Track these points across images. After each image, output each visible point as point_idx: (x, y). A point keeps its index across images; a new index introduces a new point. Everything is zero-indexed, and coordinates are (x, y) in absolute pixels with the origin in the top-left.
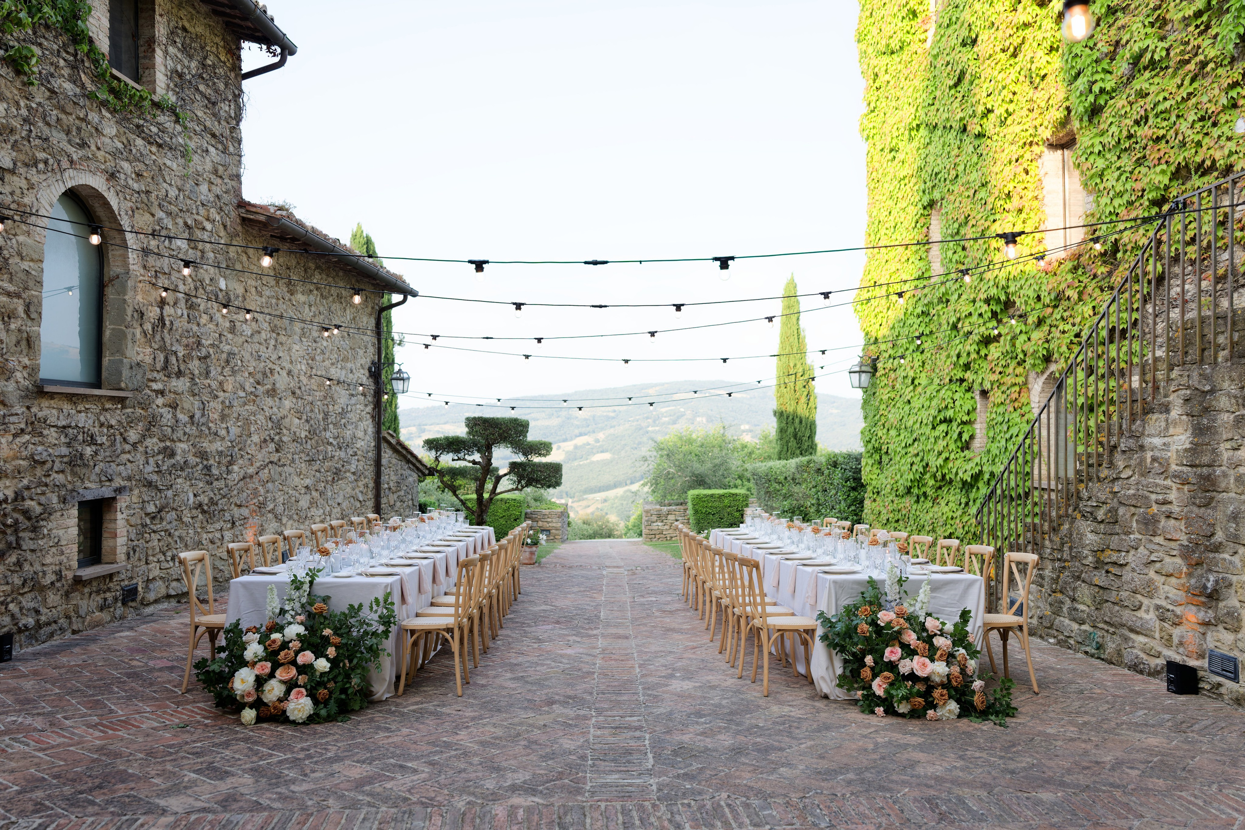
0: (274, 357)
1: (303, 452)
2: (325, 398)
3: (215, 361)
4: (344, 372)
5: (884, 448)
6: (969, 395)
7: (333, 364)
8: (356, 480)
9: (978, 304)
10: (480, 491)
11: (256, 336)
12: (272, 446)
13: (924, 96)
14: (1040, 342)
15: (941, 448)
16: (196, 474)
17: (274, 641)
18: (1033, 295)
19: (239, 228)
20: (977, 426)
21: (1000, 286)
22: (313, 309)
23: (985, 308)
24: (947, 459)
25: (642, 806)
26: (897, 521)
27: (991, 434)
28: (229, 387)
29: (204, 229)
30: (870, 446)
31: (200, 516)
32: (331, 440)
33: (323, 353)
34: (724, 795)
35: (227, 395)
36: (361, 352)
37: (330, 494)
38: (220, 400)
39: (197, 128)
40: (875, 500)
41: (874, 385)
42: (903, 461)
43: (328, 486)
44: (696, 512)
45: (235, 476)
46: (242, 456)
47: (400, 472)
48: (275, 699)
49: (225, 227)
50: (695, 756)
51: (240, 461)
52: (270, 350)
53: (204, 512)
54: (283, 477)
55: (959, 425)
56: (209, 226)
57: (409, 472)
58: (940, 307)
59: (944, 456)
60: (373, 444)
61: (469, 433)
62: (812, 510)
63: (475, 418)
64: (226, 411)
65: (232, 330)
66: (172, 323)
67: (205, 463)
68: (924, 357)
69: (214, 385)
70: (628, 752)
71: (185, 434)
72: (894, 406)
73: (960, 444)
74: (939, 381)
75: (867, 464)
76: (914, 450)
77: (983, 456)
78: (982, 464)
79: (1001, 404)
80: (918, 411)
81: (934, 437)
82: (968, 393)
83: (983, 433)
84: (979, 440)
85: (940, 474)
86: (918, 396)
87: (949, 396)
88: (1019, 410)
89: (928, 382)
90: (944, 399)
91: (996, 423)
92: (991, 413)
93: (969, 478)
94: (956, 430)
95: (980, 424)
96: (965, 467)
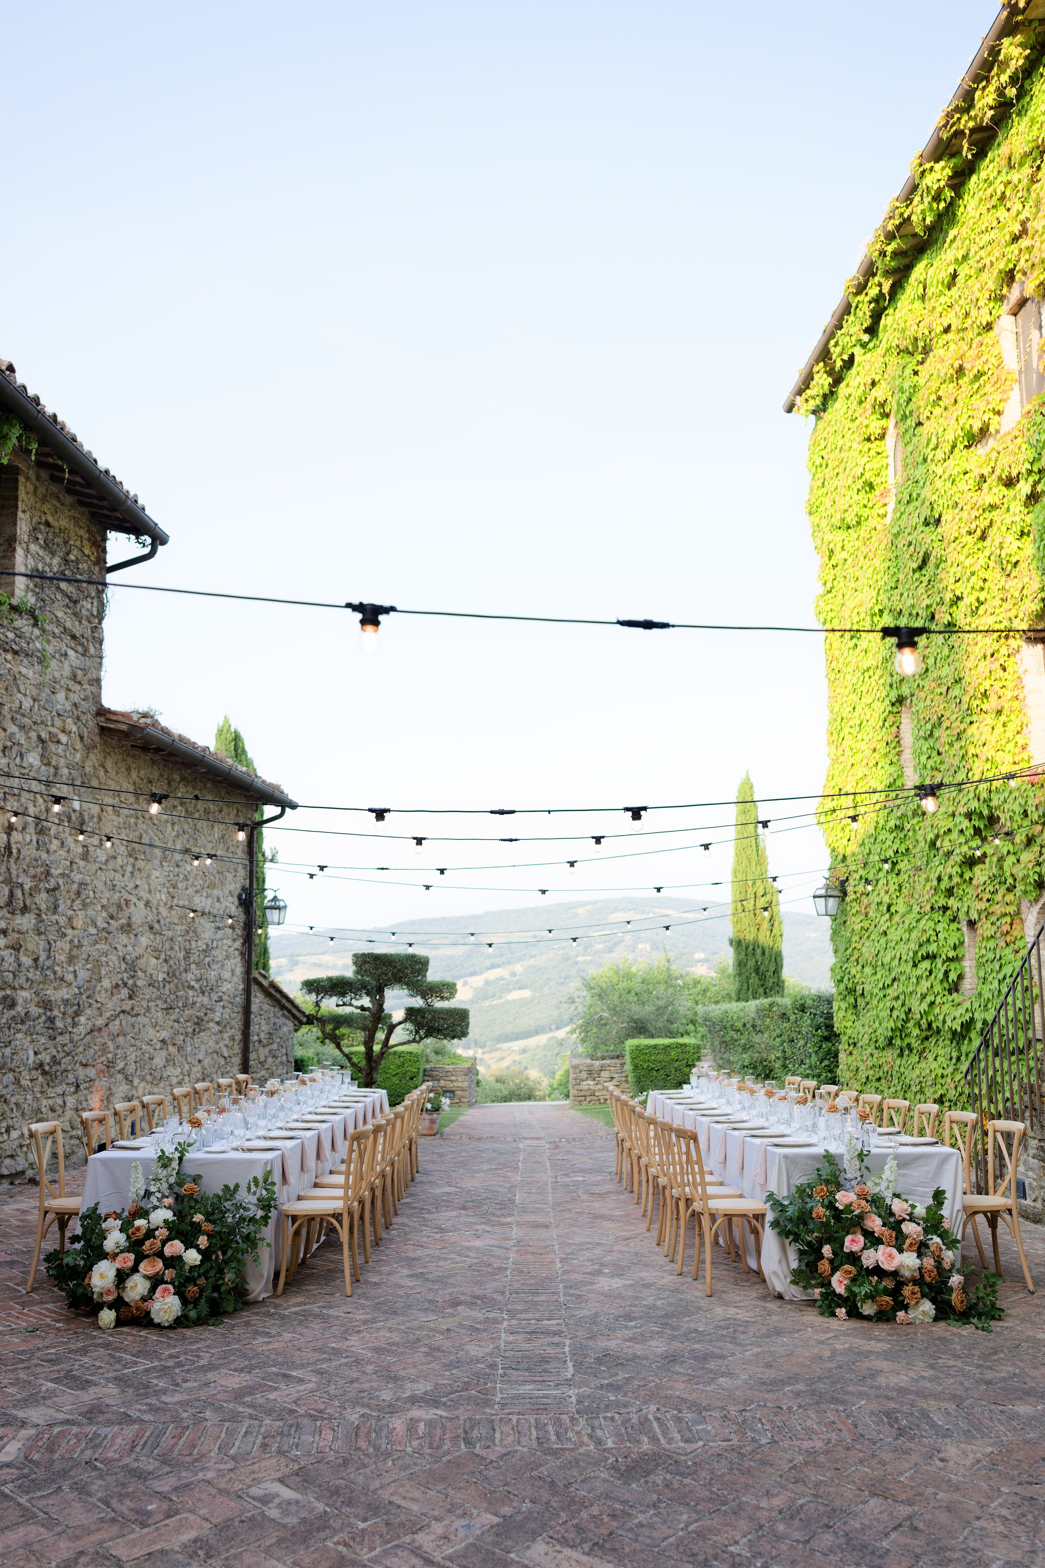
0: (131, 886)
1: (160, 998)
2: (187, 932)
3: (64, 893)
4: (209, 901)
5: (859, 989)
6: (954, 926)
7: (197, 892)
8: (221, 1032)
9: (958, 819)
10: (369, 1043)
11: (111, 862)
12: (125, 992)
13: (886, 578)
14: (1030, 865)
15: (925, 990)
16: (38, 1028)
17: (138, 1229)
18: (1018, 810)
19: (97, 739)
20: (966, 963)
21: (982, 798)
22: (176, 828)
23: (965, 823)
24: (932, 1003)
25: (559, 1420)
26: (879, 1079)
27: (982, 974)
28: (79, 923)
29: (58, 742)
30: (842, 986)
31: (41, 1078)
32: (193, 983)
33: (186, 879)
34: (653, 1408)
35: (76, 932)
36: (230, 876)
37: (189, 1049)
38: (68, 938)
39: (56, 631)
40: (851, 1054)
41: (844, 912)
42: (881, 1005)
43: (188, 1039)
44: (636, 1067)
45: (81, 1030)
46: (90, 1005)
47: (272, 1020)
48: (138, 1298)
49: (82, 738)
50: (622, 1364)
51: (88, 1011)
52: (126, 878)
53: (45, 1073)
54: (136, 1030)
55: (944, 962)
56: (64, 738)
57: (284, 1020)
58: (915, 821)
59: (928, 999)
60: (241, 987)
61: (357, 972)
62: (777, 1065)
63: (363, 955)
64: (75, 952)
65: (85, 856)
66: (19, 851)
67: (49, 1014)
69: (63, 921)
70: (545, 1360)
71: (28, 980)
72: (868, 937)
73: (946, 985)
74: (918, 909)
75: (839, 1008)
76: (894, 991)
77: (974, 1000)
78: (973, 1010)
79: (991, 938)
80: (896, 945)
81: (916, 976)
82: (952, 924)
83: (973, 972)
84: (969, 980)
85: (926, 1022)
86: (896, 927)
87: (930, 927)
88: (1012, 945)
89: (906, 910)
90: (924, 931)
91: (986, 960)
92: (980, 948)
93: (958, 1026)
94: (940, 968)
95: (969, 961)
96: (954, 1013)
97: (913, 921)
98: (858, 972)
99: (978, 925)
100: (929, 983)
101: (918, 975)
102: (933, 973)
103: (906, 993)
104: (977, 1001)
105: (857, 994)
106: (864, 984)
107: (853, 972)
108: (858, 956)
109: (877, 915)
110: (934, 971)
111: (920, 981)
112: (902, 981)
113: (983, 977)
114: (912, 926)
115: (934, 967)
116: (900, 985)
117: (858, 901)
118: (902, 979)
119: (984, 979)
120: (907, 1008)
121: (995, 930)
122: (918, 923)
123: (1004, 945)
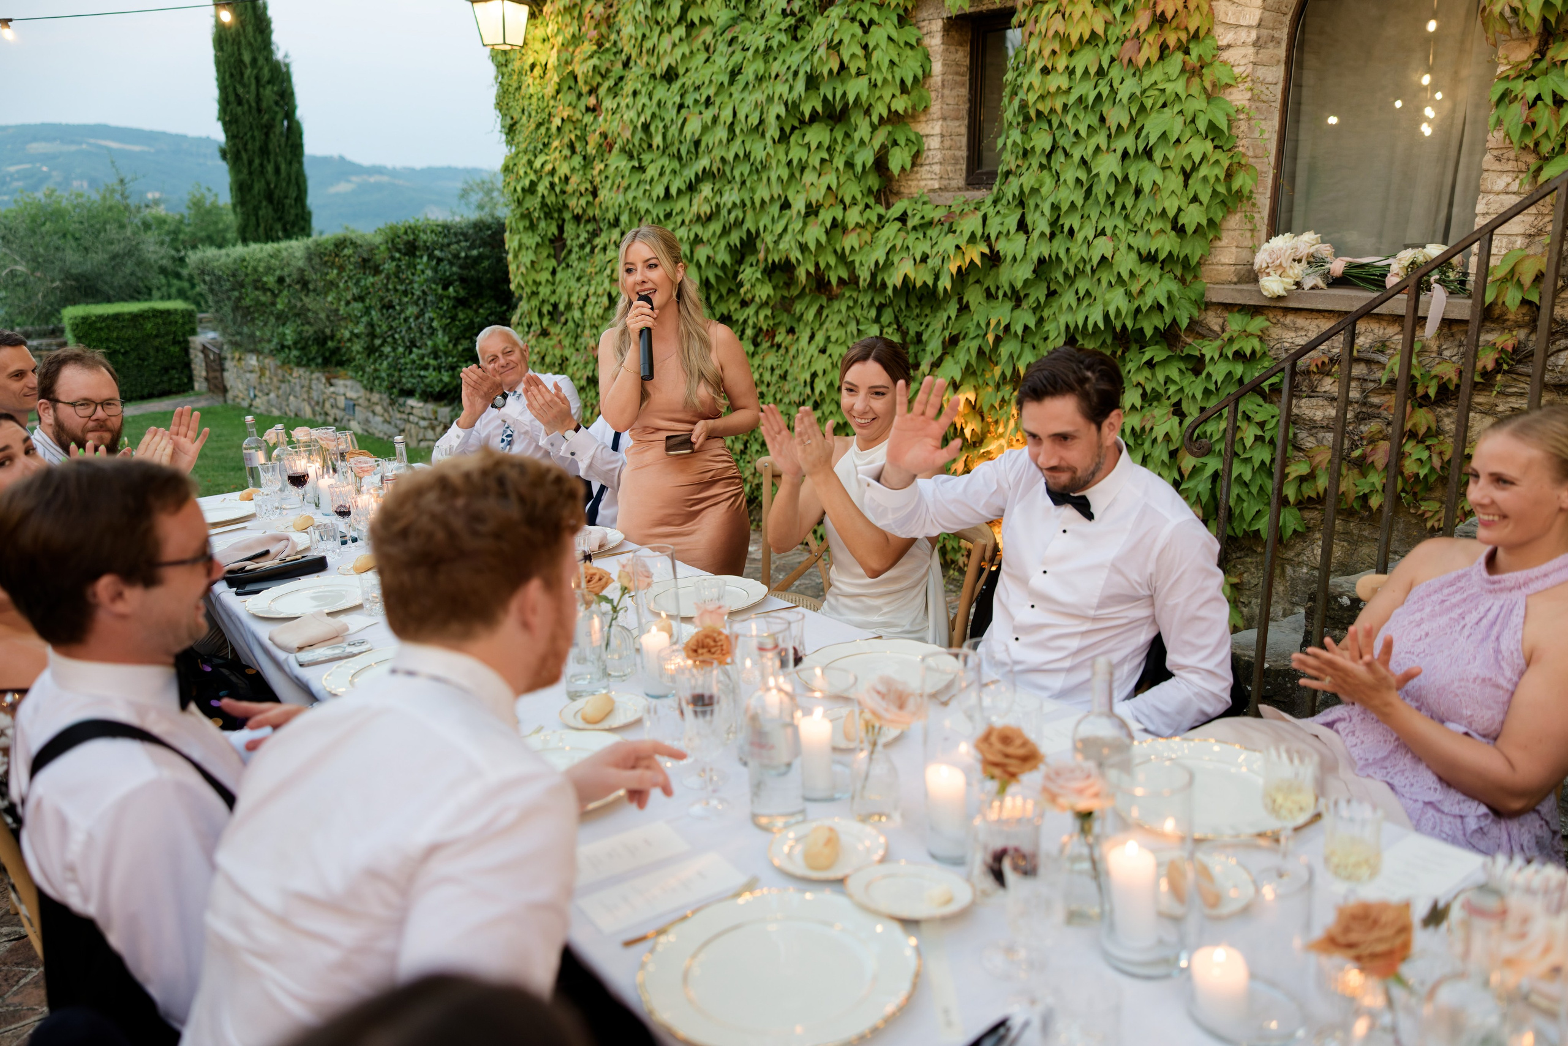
15: (817, 195)
20: (931, 127)
24: (835, 223)
30: (533, 203)
55: (879, 123)
59: (826, 216)
72: (614, 91)
73: (873, 182)
75: (520, 246)
76: (701, 202)
77: (991, 212)
78: (993, 237)
79: (1088, 42)
80: (716, 94)
81: (790, 163)
82: (907, 28)
83: (950, 149)
84: (937, 168)
85: (812, 270)
86: (705, 56)
87: (853, 36)
88: (1179, 56)
89: (735, 13)
90: (834, 47)
91: (1065, 106)
92: (1048, 73)
93: (937, 278)
94: (867, 140)
95: (940, 122)
96: (921, 247)
97: (775, 33)
98: (573, 170)
99: (1034, 13)
100: (830, 179)
101: (795, 162)
102: (837, 154)
103: (748, 204)
104: (1005, 216)
105: (567, 216)
106: (595, 194)
107: (564, 169)
108: (573, 137)
109: (648, 34)
110: (838, 148)
111: (798, 175)
112: (738, 178)
113: (1048, 149)
114: (774, 44)
115: (839, 140)
116: (728, 188)
117: (576, 14)
118: (737, 173)
119: (1049, 156)
120: (741, 239)
121: (1110, 18)
122: (794, 33)
123: (1155, 54)
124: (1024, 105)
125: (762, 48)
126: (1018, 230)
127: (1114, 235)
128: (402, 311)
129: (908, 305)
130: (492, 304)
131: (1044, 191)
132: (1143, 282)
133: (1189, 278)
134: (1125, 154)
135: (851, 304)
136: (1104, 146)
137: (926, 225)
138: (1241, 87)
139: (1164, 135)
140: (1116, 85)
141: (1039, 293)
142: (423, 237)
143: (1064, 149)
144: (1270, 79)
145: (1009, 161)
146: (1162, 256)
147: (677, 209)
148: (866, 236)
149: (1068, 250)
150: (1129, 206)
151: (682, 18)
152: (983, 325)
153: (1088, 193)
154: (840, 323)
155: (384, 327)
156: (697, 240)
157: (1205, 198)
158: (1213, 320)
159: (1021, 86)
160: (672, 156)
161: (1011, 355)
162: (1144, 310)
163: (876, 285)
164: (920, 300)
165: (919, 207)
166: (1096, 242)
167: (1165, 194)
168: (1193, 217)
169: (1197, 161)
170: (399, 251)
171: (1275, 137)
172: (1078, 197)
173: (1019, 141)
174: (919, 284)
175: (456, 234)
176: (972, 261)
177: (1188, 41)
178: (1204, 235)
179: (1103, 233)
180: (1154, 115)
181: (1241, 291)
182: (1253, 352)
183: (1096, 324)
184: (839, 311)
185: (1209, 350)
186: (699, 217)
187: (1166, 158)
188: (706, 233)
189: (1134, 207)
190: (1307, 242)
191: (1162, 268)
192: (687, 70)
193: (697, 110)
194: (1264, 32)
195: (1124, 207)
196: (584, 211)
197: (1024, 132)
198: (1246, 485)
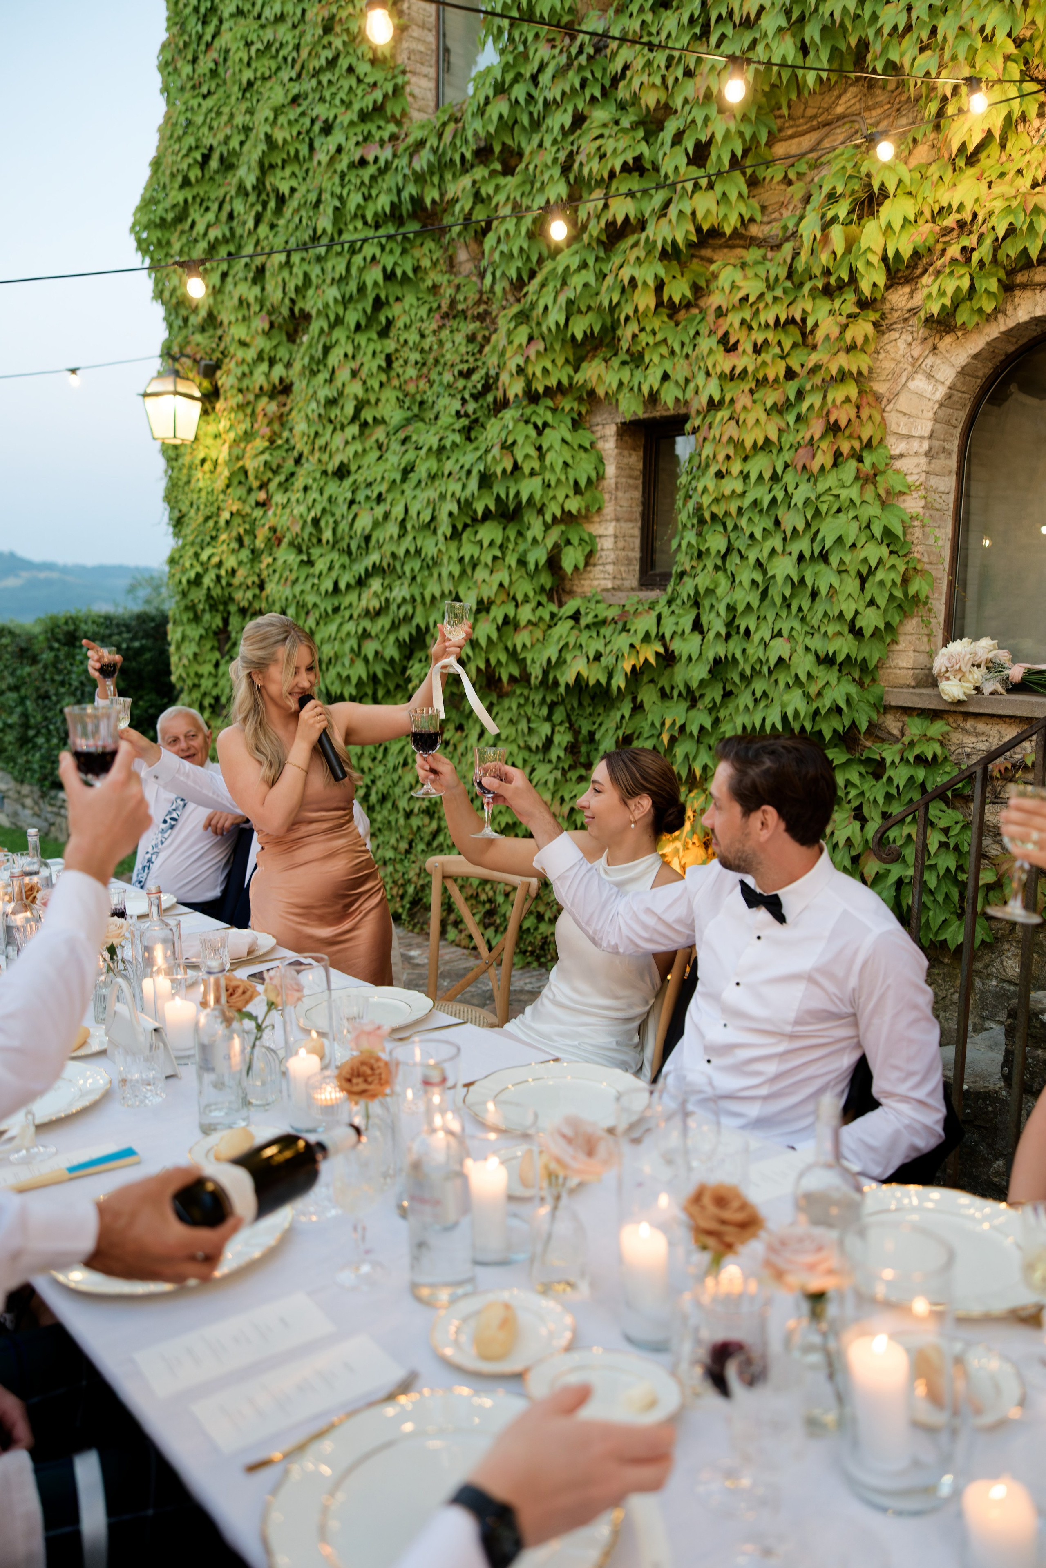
6: (583, 437)
15: (489, 591)
20: (603, 529)
24: (506, 620)
30: (198, 595)
55: (553, 523)
59: (497, 613)
68: (390, 345)
72: (285, 486)
73: (546, 580)
74: (457, 405)
75: (184, 637)
76: (369, 599)
77: (666, 612)
78: (668, 637)
79: (762, 448)
80: (389, 491)
81: (461, 560)
82: (580, 431)
83: (623, 549)
84: (610, 568)
85: (482, 666)
86: (376, 454)
87: (527, 437)
88: (853, 464)
89: (409, 414)
90: (508, 447)
91: (740, 509)
92: (723, 477)
93: (610, 676)
94: (540, 538)
95: (613, 524)
96: (594, 645)
97: (449, 433)
98: (240, 563)
99: (708, 420)
100: (502, 576)
101: (467, 559)
102: (509, 552)
103: (418, 599)
104: (680, 616)
105: (233, 608)
106: (262, 586)
107: (231, 562)
108: (241, 531)
109: (320, 431)
110: (511, 546)
111: (469, 571)
112: (408, 573)
113: (723, 551)
114: (448, 443)
115: (512, 538)
116: (398, 583)
117: (249, 411)
118: (407, 569)
119: (724, 557)
120: (410, 634)
121: (783, 425)
122: (468, 433)
123: (829, 462)
124: (699, 508)
125: (435, 447)
126: (693, 630)
127: (791, 636)
128: (58, 702)
129: (580, 704)
130: (153, 696)
131: (719, 591)
132: (821, 684)
133: (867, 681)
134: (801, 558)
135: (522, 701)
136: (779, 549)
137: (599, 624)
138: (915, 494)
139: (840, 540)
140: (790, 490)
141: (715, 693)
142: (84, 627)
143: (739, 551)
144: (942, 488)
145: (684, 562)
146: (840, 658)
147: (346, 602)
148: (538, 634)
149: (744, 650)
150: (805, 608)
151: (355, 417)
152: (658, 725)
153: (764, 594)
154: (511, 720)
155: (39, 718)
156: (365, 635)
157: (882, 601)
158: (892, 724)
159: (695, 489)
160: (341, 551)
161: (687, 756)
162: (823, 712)
163: (548, 683)
164: (593, 698)
165: (592, 605)
166: (772, 643)
167: (842, 597)
168: (870, 620)
169: (873, 565)
170: (58, 640)
171: (948, 545)
172: (754, 598)
173: (694, 542)
174: (592, 682)
175: (118, 625)
176: (646, 660)
177: (862, 449)
178: (882, 639)
179: (779, 634)
180: (829, 519)
181: (920, 695)
182: (935, 756)
183: (773, 726)
184: (510, 709)
185: (890, 754)
186: (367, 612)
187: (842, 562)
188: (374, 629)
189: (810, 609)
190: (985, 647)
191: (840, 671)
192: (359, 467)
193: (368, 506)
194: (936, 443)
195: (800, 609)
196: (250, 603)
197: (699, 534)
198: (931, 892)
